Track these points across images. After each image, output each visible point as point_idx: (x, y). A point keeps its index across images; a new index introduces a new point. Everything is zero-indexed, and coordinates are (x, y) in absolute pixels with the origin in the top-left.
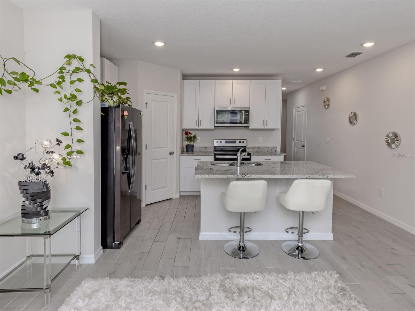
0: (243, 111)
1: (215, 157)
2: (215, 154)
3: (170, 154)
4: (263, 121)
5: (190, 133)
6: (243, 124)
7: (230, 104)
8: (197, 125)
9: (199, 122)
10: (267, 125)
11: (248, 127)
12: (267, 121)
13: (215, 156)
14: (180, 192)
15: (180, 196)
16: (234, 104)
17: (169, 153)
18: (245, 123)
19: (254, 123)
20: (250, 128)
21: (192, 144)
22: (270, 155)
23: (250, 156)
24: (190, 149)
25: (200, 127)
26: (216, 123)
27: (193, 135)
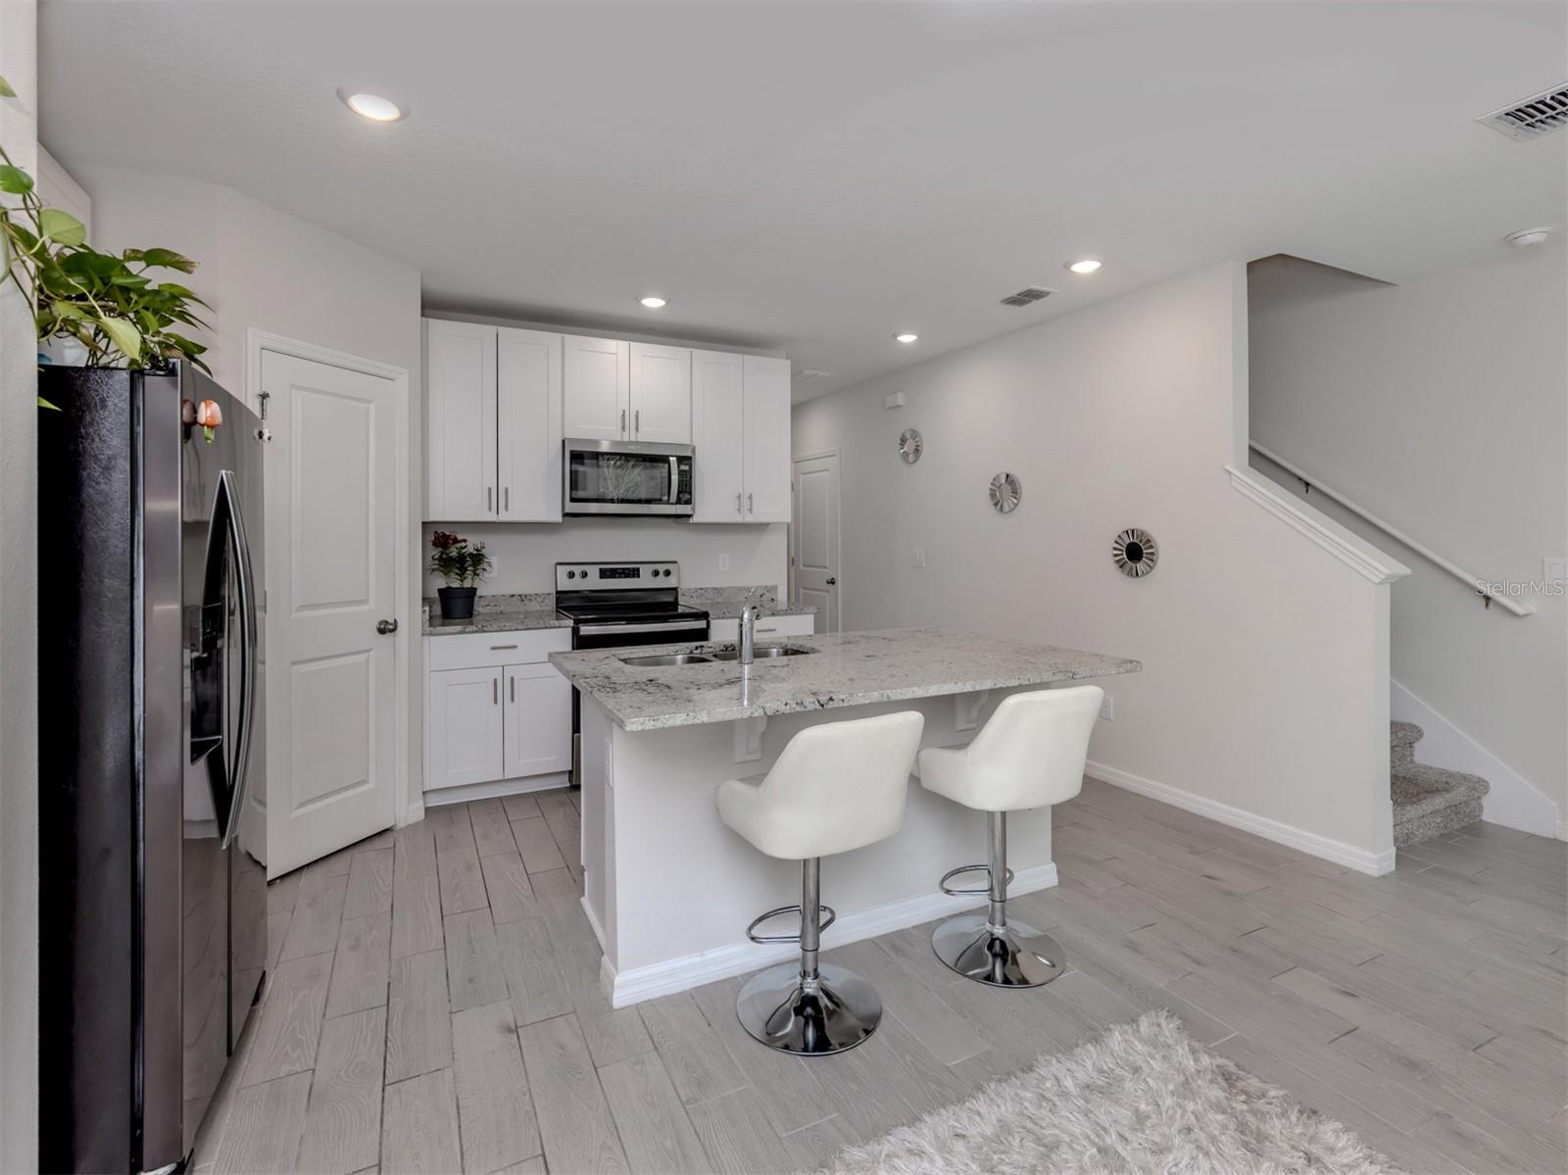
0: (671, 458)
1: (575, 631)
2: (577, 622)
3: (382, 631)
4: (739, 497)
5: (456, 541)
6: (673, 504)
7: (623, 428)
8: (490, 509)
9: (497, 495)
10: (750, 510)
11: (689, 516)
12: (750, 498)
13: (579, 628)
14: (424, 793)
15: (427, 810)
16: (637, 429)
17: (375, 625)
18: (679, 502)
19: (709, 505)
20: (695, 519)
21: (467, 584)
22: (773, 614)
23: (708, 623)
24: (458, 606)
25: (504, 517)
26: (573, 500)
27: (470, 549)
